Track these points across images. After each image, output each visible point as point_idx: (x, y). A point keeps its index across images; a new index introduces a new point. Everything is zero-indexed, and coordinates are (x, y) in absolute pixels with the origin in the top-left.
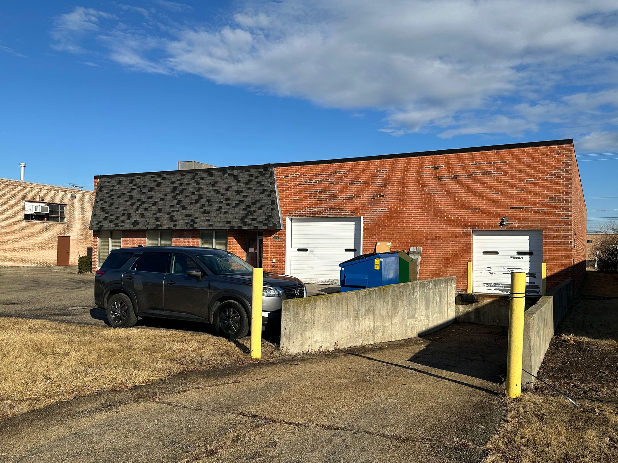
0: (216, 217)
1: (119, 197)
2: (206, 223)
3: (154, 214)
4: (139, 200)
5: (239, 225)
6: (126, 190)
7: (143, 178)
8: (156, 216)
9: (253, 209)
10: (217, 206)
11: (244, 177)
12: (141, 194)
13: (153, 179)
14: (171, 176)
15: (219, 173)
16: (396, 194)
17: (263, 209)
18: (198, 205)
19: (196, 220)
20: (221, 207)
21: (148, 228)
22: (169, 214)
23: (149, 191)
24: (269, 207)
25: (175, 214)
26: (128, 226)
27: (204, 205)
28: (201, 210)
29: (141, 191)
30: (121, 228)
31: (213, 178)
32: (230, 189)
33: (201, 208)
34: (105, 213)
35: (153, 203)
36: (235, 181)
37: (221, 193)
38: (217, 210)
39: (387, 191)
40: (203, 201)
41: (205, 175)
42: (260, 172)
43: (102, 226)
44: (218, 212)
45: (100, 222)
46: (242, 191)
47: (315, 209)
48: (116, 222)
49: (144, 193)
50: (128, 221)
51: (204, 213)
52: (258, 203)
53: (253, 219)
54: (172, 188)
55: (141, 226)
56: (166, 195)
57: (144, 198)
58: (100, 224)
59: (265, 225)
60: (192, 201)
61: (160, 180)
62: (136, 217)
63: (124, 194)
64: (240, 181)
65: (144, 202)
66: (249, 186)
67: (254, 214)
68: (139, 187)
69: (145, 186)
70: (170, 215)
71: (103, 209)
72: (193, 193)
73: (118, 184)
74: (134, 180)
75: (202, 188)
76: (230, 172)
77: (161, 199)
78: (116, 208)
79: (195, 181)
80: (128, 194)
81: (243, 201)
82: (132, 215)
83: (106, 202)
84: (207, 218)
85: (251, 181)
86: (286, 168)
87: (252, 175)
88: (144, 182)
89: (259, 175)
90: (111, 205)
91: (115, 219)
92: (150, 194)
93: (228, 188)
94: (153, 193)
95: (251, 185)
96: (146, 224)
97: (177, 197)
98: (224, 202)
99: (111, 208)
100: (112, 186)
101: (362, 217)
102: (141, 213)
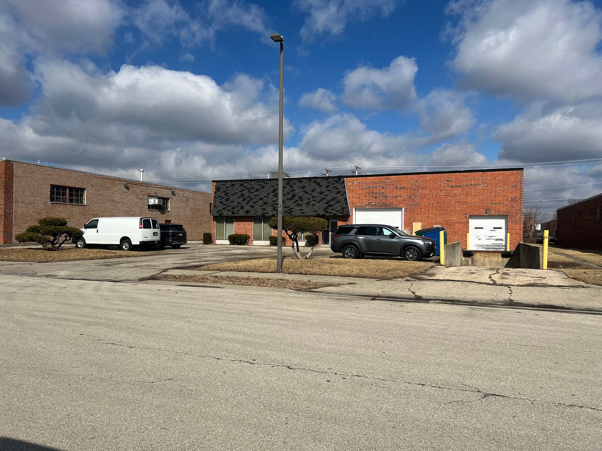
0: (306, 208)
1: (233, 195)
2: (300, 211)
3: (261, 206)
4: (248, 197)
5: (323, 213)
6: (238, 190)
7: (250, 183)
8: (262, 207)
9: (332, 203)
10: (307, 201)
11: (324, 183)
12: (249, 193)
13: (258, 184)
14: (272, 182)
15: (306, 180)
16: (425, 195)
17: (339, 203)
18: (293, 201)
19: (293, 210)
20: (309, 202)
21: (257, 215)
22: (271, 206)
23: (256, 191)
24: (343, 202)
26: (242, 213)
27: (297, 201)
28: (295, 204)
29: (249, 191)
30: (237, 215)
31: (302, 184)
33: (295, 202)
34: (223, 205)
35: (260, 199)
36: (318, 186)
37: (309, 193)
38: (306, 204)
39: (419, 193)
40: (296, 198)
41: (296, 182)
42: (335, 181)
43: (222, 213)
44: (307, 205)
45: (220, 211)
46: (323, 192)
47: (373, 204)
48: (233, 211)
49: (252, 193)
50: (242, 210)
51: (298, 205)
52: (335, 200)
53: (332, 210)
54: (273, 189)
55: (252, 213)
56: (268, 194)
57: (252, 196)
58: (220, 212)
59: (341, 213)
60: (288, 198)
61: (263, 184)
62: (247, 208)
63: (237, 193)
64: (322, 186)
65: (253, 199)
66: (328, 189)
67: (333, 206)
68: (247, 188)
69: (252, 188)
70: (273, 207)
71: (221, 203)
72: (289, 193)
73: (231, 186)
74: (243, 184)
75: (294, 190)
76: (314, 180)
77: (265, 197)
78: (232, 202)
79: (290, 186)
80: (240, 193)
81: (324, 199)
82: (244, 206)
83: (223, 198)
84: (300, 209)
85: (329, 186)
86: (352, 178)
87: (330, 183)
88: (252, 185)
89: (335, 183)
90: (227, 200)
91: (232, 209)
92: (256, 193)
93: (314, 190)
94: (259, 193)
95: (330, 188)
96: (256, 212)
97: (277, 195)
98: (311, 199)
99: (227, 202)
100: (227, 187)
101: (403, 208)
102: (251, 205)
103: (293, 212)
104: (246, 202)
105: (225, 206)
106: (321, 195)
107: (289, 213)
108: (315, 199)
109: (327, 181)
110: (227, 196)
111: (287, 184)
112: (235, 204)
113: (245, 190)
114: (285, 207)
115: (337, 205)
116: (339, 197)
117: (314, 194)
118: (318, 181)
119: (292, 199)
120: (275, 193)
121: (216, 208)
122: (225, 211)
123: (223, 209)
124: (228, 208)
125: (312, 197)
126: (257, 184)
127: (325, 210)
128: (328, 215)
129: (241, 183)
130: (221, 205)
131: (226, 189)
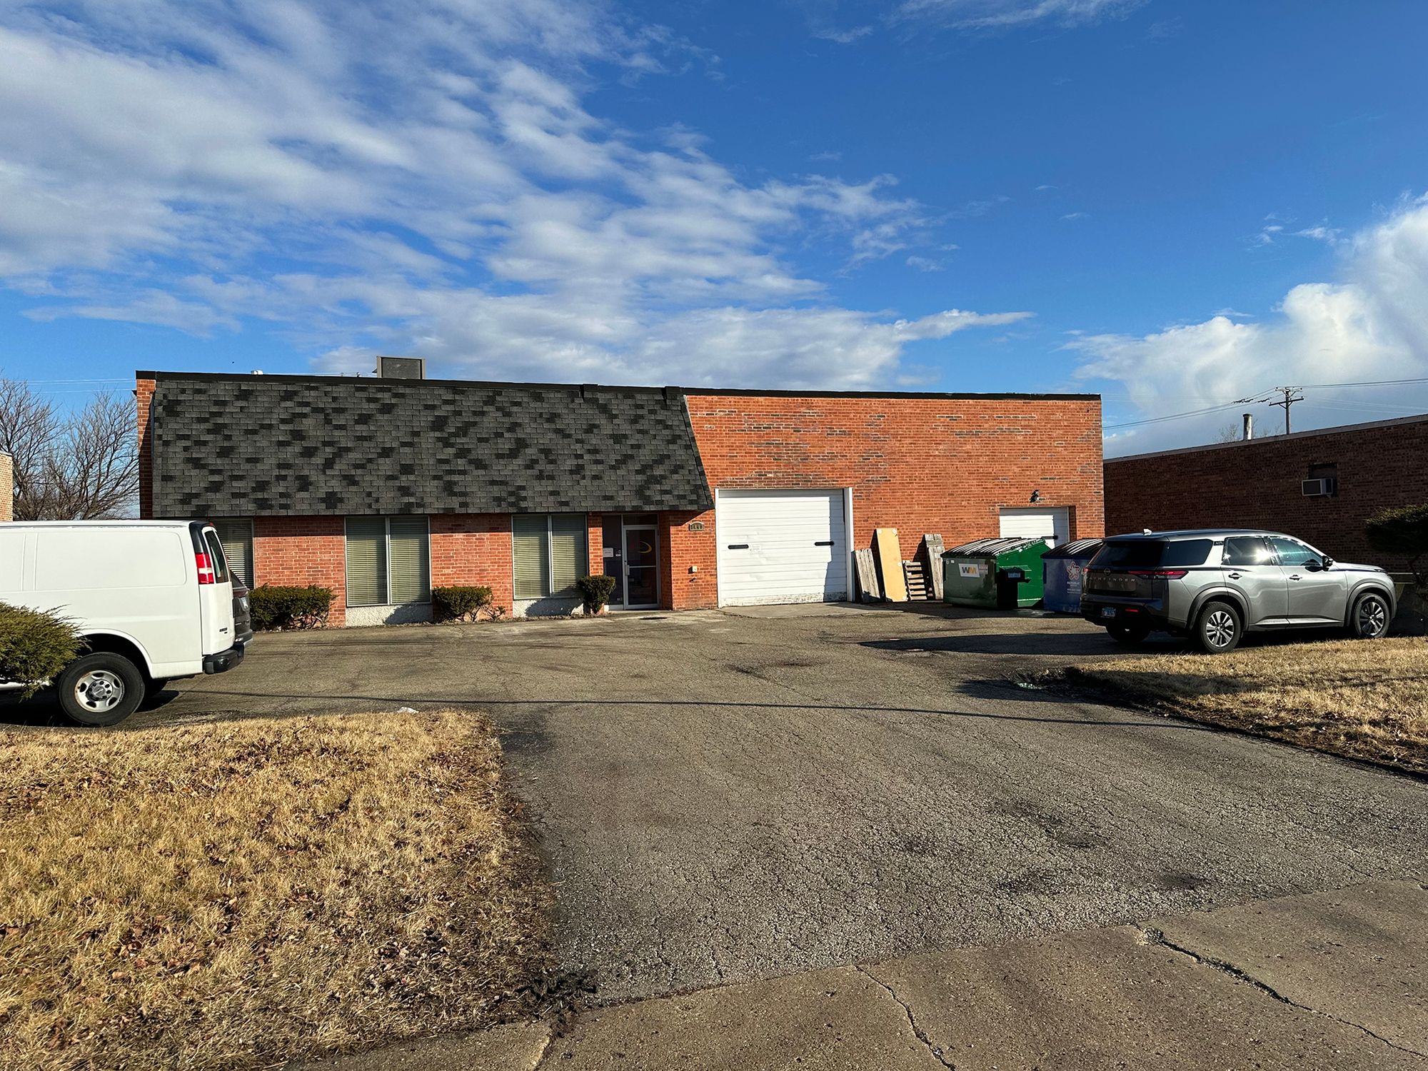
0: (572, 486)
1: (254, 432)
2: (551, 498)
3: (390, 478)
4: (325, 444)
5: (635, 503)
6: (275, 416)
7: (329, 389)
8: (397, 483)
9: (658, 471)
10: (570, 463)
11: (622, 407)
12: (328, 427)
13: (364, 395)
15: (559, 395)
17: (681, 471)
18: (519, 461)
19: (523, 494)
20: (580, 467)
21: (378, 510)
22: (435, 478)
23: (357, 422)
24: (689, 469)
25: (456, 478)
26: (303, 505)
27: (536, 461)
28: (529, 472)
29: (328, 421)
30: (283, 513)
31: (545, 405)
32: (595, 430)
33: (529, 467)
34: (205, 472)
35: (379, 451)
36: (603, 416)
37: (575, 437)
38: (572, 472)
39: (886, 449)
40: (531, 452)
41: (521, 397)
42: (658, 402)
43: (209, 506)
44: (576, 477)
45: (197, 496)
46: (625, 436)
47: (770, 475)
48: (260, 495)
49: (341, 427)
50: (305, 494)
51: (540, 477)
52: (666, 461)
53: (666, 492)
54: (430, 419)
55: (352, 503)
56: (416, 434)
57: (343, 439)
58: (195, 502)
59: (691, 502)
60: (500, 452)
61: (386, 398)
62: (326, 484)
63: (270, 426)
64: (616, 416)
65: (348, 450)
66: (638, 427)
67: (664, 481)
68: (316, 410)
69: (339, 410)
70: (441, 482)
71: (197, 463)
72: (499, 435)
73: (238, 398)
74: (295, 393)
75: (520, 425)
76: (587, 395)
77: (404, 444)
78: (249, 460)
79: (498, 409)
80: (282, 427)
81: (632, 457)
82: (313, 479)
83: (205, 443)
84: (550, 489)
85: (642, 417)
86: (709, 398)
87: (642, 407)
88: (335, 399)
89: (657, 407)
90: (224, 453)
91: (254, 490)
92: (361, 429)
93: (591, 428)
94: (372, 428)
95: (645, 424)
96: (368, 500)
97: (452, 440)
98: (586, 457)
99: (227, 461)
100: (217, 403)
101: (851, 489)
102: (343, 476)
103: (525, 499)
104: (318, 460)
105: (216, 478)
106: (617, 446)
107: (511, 504)
108: (598, 457)
109: (630, 401)
110: (219, 437)
111: (486, 403)
112: (267, 467)
113: (305, 416)
114: (493, 483)
115: (675, 476)
116: (679, 452)
117: (594, 440)
118: (602, 398)
119: (513, 454)
120: (442, 430)
121: (170, 484)
122: (218, 495)
123: (207, 490)
124: (235, 484)
125: (589, 451)
126: (357, 394)
127: (640, 491)
128: (653, 508)
129: (284, 388)
130: (194, 472)
131: (215, 409)
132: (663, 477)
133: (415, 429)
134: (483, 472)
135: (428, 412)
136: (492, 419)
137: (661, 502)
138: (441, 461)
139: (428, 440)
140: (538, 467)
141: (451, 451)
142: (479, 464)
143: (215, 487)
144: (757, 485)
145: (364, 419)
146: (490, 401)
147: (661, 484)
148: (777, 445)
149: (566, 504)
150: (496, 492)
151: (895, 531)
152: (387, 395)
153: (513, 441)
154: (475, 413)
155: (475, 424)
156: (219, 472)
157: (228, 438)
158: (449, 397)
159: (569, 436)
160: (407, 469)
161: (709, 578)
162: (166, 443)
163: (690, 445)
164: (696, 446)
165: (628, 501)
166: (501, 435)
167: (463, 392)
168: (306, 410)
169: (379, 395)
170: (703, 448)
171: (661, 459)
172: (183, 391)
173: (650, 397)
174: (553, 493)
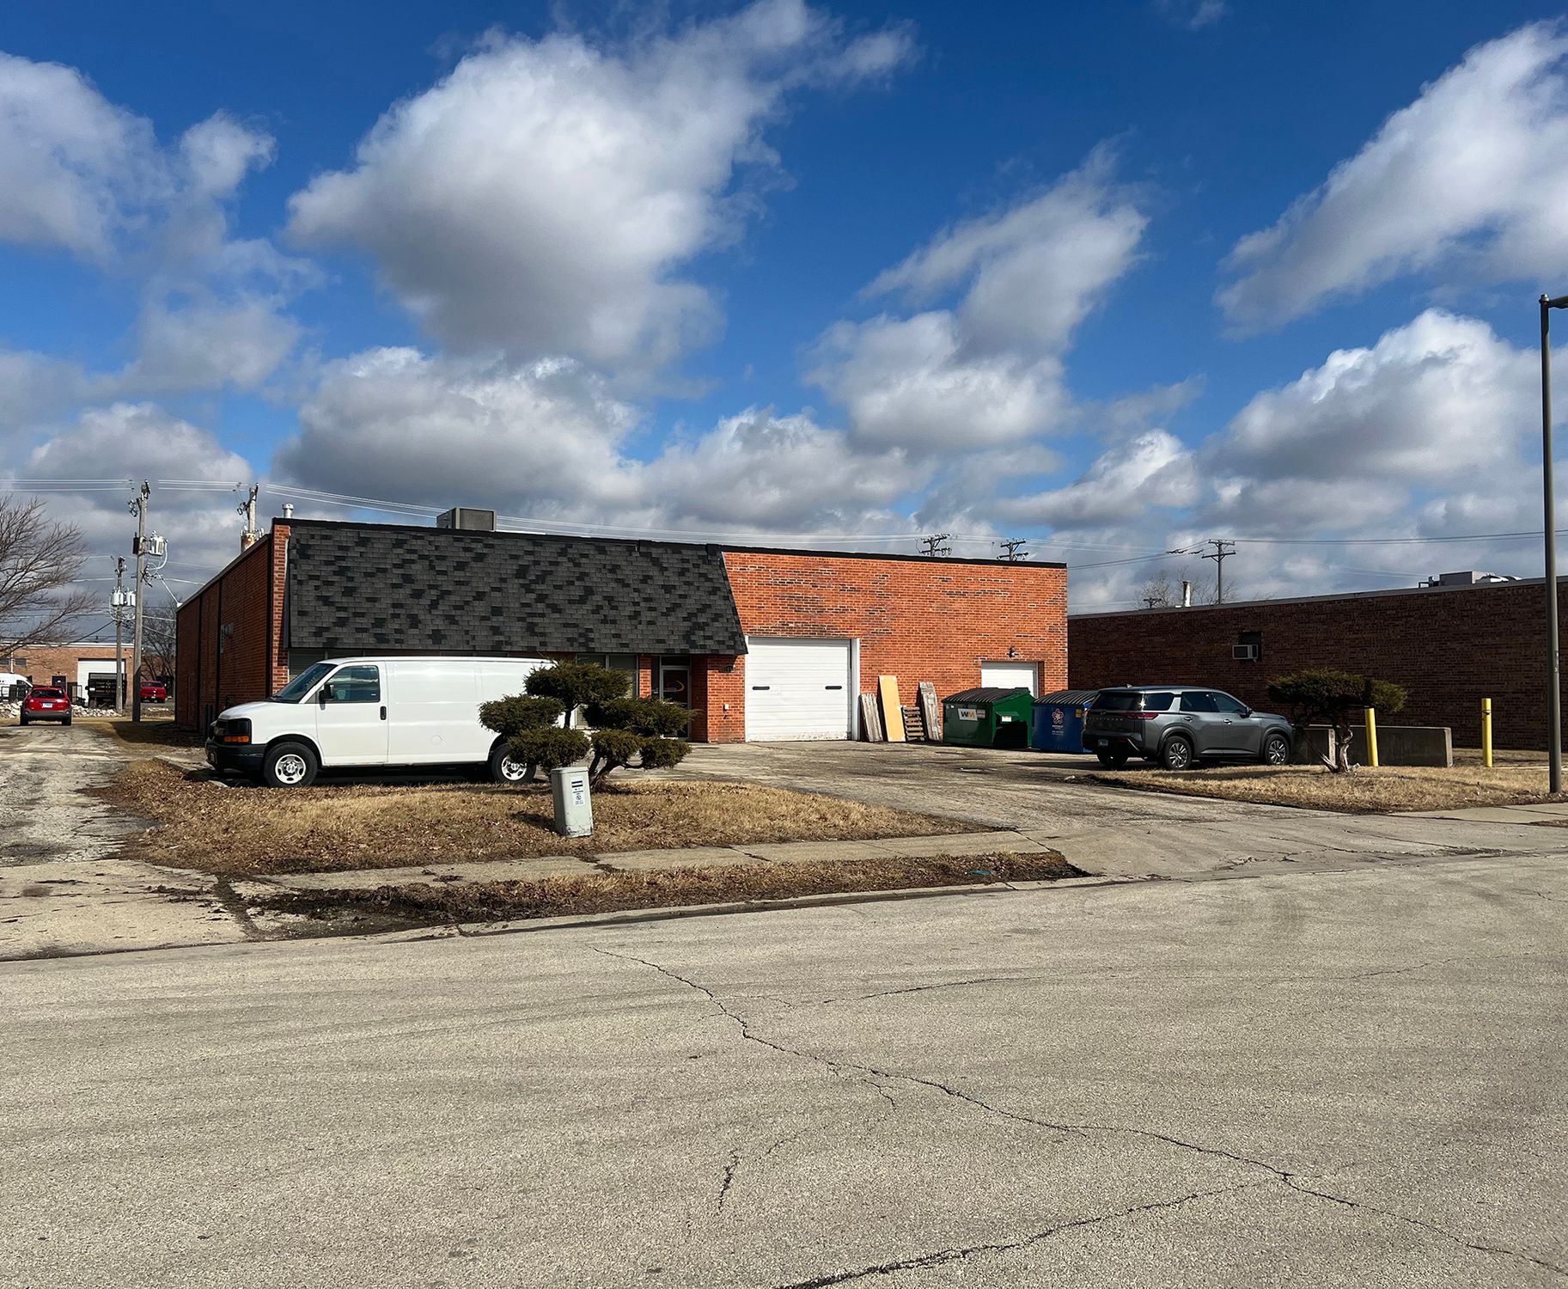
0: (632, 630)
1: (372, 575)
2: (614, 640)
3: (484, 618)
4: (431, 587)
6: (389, 561)
7: (432, 538)
10: (629, 610)
11: (671, 561)
12: (432, 573)
13: (461, 544)
15: (619, 549)
18: (588, 607)
20: (637, 614)
21: (474, 646)
22: (520, 619)
23: (456, 569)
24: (727, 617)
25: (536, 620)
26: (416, 641)
27: (601, 607)
28: (596, 616)
29: (432, 567)
31: (608, 558)
32: (649, 581)
33: (593, 612)
34: (334, 609)
35: (474, 594)
36: (656, 569)
37: (632, 587)
38: (631, 618)
39: (889, 605)
40: (597, 598)
41: (587, 549)
42: (700, 557)
43: (337, 639)
44: (633, 622)
45: (327, 629)
46: (674, 587)
47: (791, 625)
48: (379, 631)
49: (444, 573)
50: (415, 631)
51: (604, 621)
52: (708, 611)
53: (710, 638)
55: (453, 641)
56: (503, 580)
57: (445, 583)
58: (326, 635)
59: (729, 647)
61: (482, 548)
63: (384, 571)
64: (666, 569)
65: (449, 593)
66: (685, 579)
67: (706, 628)
68: (422, 557)
69: (441, 558)
70: (525, 623)
71: (326, 601)
73: (357, 544)
74: (405, 541)
75: (587, 574)
76: (643, 549)
77: (494, 589)
78: (369, 600)
79: (570, 560)
80: (396, 571)
81: (679, 605)
82: (421, 617)
83: (332, 583)
84: (613, 632)
85: (688, 570)
86: (742, 555)
87: (688, 561)
88: (437, 548)
89: (700, 562)
90: (348, 592)
91: (374, 625)
92: (459, 575)
93: (645, 579)
94: (468, 574)
95: (689, 577)
96: (464, 637)
97: (533, 586)
98: (642, 604)
99: (350, 599)
100: (341, 548)
101: (858, 640)
102: (445, 616)
103: (592, 640)
104: (425, 601)
105: (343, 614)
106: (668, 596)
107: (581, 644)
108: (652, 605)
109: (677, 556)
110: (344, 578)
111: (560, 554)
112: (384, 607)
113: (413, 561)
114: (566, 625)
115: (716, 624)
116: (718, 602)
117: (649, 590)
118: (655, 552)
119: (582, 600)
120: (524, 578)
121: (305, 619)
122: (345, 630)
123: (335, 624)
124: (358, 620)
125: (646, 600)
126: (456, 544)
127: (687, 637)
128: (697, 652)
129: (395, 536)
130: (325, 609)
131: (339, 554)
132: (707, 624)
133: (503, 576)
134: (558, 615)
135: (512, 561)
136: (564, 570)
137: (704, 647)
138: (524, 605)
139: (513, 586)
140: (603, 612)
141: (533, 596)
142: (555, 609)
143: (342, 622)
144: (780, 634)
145: (461, 566)
146: (563, 553)
147: (704, 630)
148: (798, 599)
149: (626, 645)
150: (571, 633)
151: (894, 678)
152: (480, 545)
153: (582, 588)
154: (551, 563)
155: (551, 573)
156: (345, 609)
157: (351, 579)
158: (530, 548)
159: (628, 585)
160: (497, 611)
161: (738, 715)
162: (300, 583)
163: (728, 597)
164: (733, 598)
165: (679, 646)
166: (572, 583)
167: (541, 545)
168: (414, 557)
169: (473, 545)
170: (738, 599)
171: (704, 608)
172: (313, 537)
173: (694, 552)
174: (617, 636)
